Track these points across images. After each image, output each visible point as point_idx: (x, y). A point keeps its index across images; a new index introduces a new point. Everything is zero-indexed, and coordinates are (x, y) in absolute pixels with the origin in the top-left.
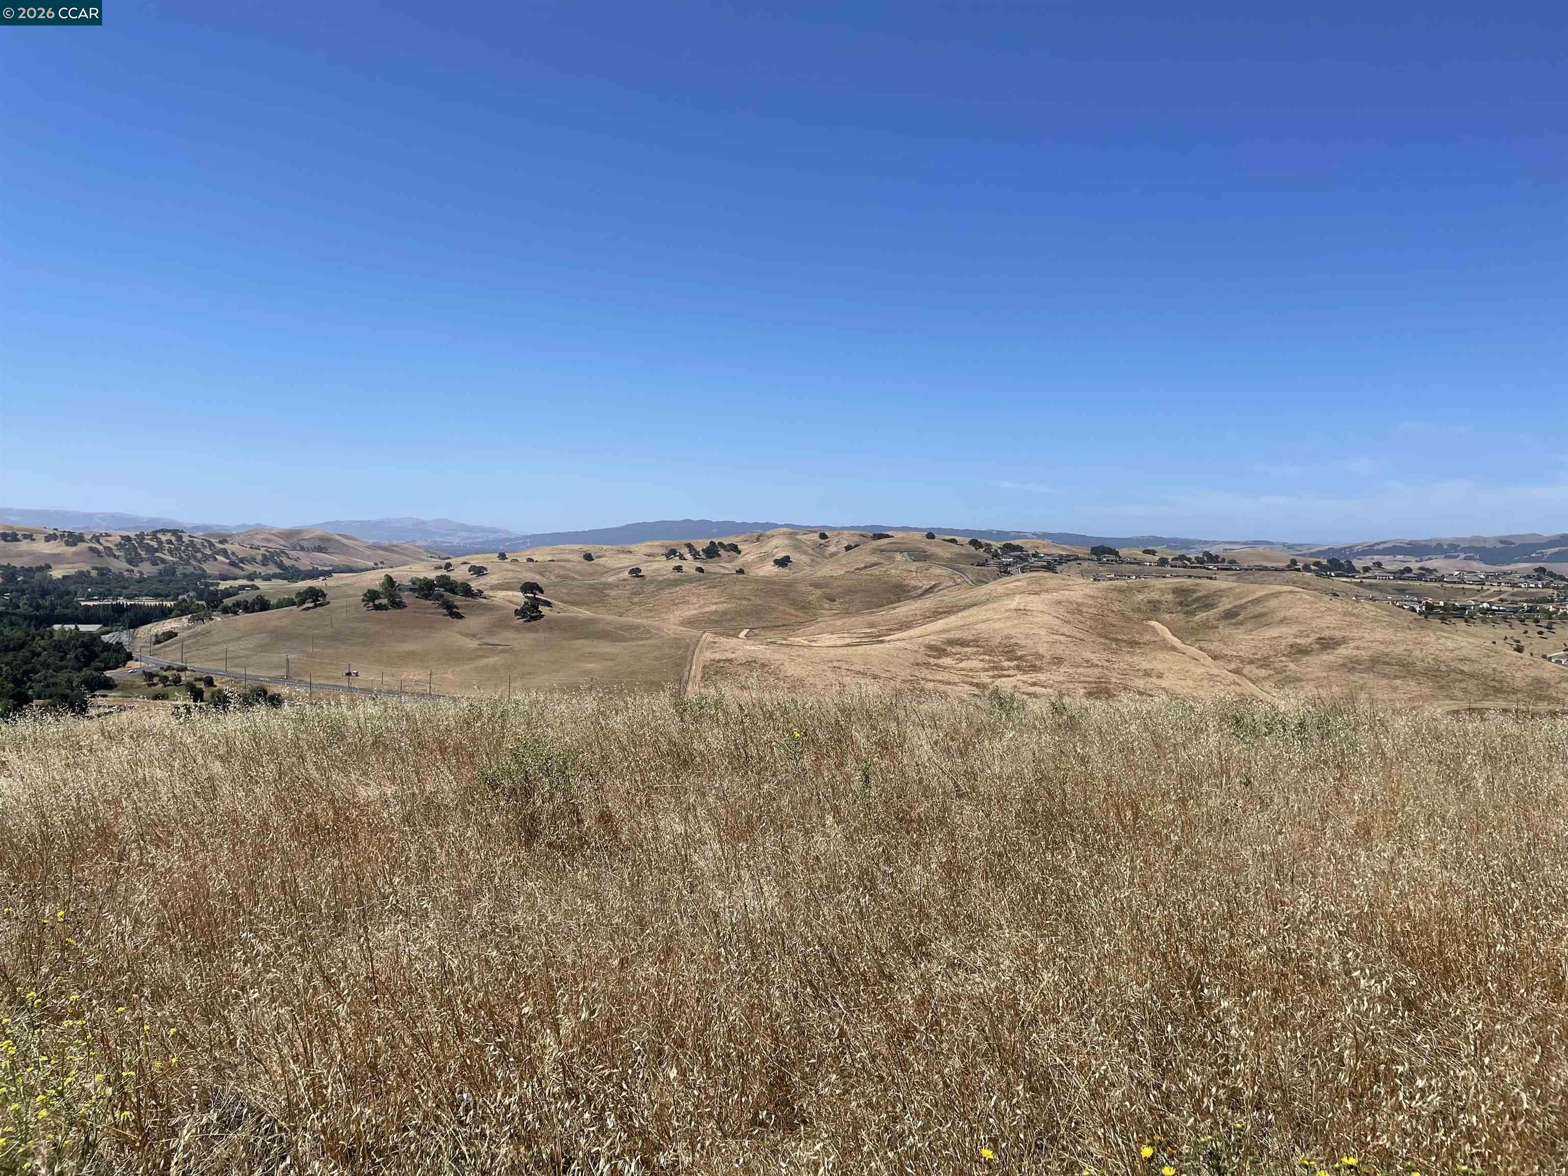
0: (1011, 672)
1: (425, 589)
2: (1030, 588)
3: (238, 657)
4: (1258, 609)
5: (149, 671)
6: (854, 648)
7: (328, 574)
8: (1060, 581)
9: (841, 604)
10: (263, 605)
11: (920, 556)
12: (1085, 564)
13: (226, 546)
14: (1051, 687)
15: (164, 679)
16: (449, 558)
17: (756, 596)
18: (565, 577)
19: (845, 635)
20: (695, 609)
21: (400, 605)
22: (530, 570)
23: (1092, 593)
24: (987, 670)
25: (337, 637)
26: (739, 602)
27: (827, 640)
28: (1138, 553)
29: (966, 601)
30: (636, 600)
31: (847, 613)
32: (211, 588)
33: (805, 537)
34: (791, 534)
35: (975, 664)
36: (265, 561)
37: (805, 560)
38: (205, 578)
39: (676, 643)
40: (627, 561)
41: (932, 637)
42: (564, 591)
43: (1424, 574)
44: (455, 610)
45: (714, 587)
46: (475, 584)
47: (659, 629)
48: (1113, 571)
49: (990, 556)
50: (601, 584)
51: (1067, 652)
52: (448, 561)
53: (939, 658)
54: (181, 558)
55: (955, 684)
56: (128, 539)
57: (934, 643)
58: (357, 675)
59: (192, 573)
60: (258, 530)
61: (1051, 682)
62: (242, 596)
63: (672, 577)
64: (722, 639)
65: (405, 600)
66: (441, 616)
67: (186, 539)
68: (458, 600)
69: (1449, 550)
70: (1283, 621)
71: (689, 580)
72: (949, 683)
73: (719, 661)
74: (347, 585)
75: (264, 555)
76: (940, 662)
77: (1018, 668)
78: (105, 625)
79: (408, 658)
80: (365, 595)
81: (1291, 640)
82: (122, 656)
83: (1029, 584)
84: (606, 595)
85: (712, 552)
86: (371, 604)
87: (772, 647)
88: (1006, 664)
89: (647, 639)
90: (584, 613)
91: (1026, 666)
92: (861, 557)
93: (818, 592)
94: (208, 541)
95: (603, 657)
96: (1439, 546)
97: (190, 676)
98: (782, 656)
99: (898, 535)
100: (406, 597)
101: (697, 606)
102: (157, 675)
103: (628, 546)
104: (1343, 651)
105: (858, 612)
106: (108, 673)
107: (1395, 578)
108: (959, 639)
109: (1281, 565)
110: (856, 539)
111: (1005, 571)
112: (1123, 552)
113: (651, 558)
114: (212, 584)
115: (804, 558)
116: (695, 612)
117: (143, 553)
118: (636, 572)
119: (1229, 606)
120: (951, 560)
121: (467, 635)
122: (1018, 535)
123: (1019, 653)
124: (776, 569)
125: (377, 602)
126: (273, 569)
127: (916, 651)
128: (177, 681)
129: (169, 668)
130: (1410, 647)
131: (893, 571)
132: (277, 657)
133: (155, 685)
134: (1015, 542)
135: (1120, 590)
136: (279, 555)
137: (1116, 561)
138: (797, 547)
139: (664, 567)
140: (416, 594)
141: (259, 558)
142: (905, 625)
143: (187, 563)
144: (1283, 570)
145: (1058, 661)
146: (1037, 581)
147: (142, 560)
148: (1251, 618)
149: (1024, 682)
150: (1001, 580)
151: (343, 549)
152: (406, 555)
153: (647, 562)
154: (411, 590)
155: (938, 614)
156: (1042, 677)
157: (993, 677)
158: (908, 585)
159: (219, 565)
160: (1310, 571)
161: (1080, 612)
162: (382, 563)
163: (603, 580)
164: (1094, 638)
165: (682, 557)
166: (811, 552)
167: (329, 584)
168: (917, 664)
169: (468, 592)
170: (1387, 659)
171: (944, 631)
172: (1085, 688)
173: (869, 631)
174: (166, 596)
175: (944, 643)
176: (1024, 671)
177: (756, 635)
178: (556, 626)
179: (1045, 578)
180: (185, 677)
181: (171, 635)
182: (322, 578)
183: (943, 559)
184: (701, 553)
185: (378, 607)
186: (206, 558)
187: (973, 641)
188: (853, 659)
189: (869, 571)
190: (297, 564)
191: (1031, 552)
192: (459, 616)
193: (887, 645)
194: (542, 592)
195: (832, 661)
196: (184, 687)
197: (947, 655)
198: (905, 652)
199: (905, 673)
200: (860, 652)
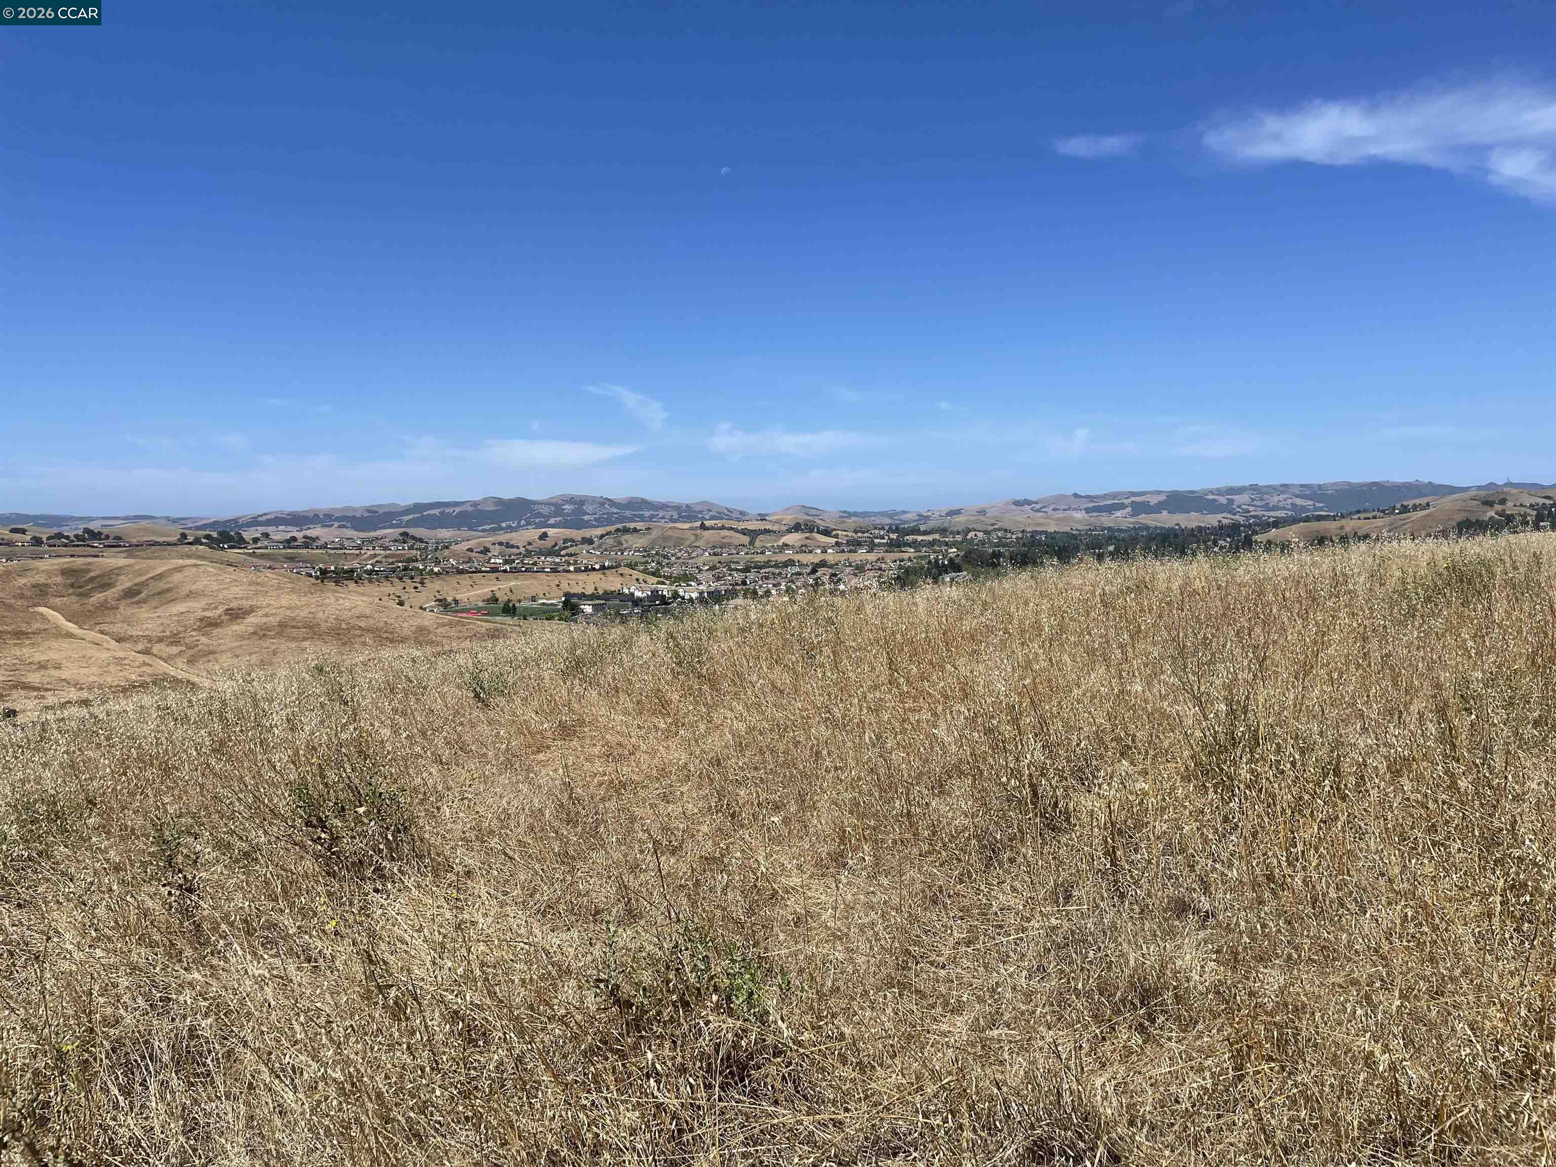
4: (162, 585)
43: (309, 542)
69: (325, 519)
70: (190, 595)
81: (200, 614)
96: (316, 515)
104: (252, 619)
107: (284, 548)
109: (173, 539)
119: (128, 585)
130: (314, 610)
144: (175, 544)
148: (154, 595)
160: (201, 544)
170: (294, 624)
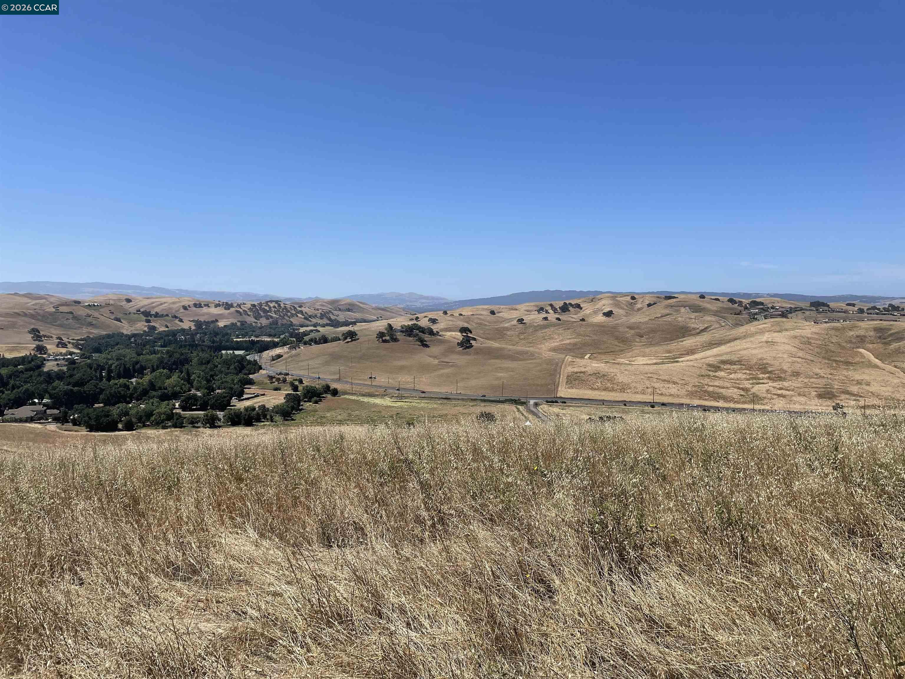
0: (765, 381)
1: (409, 331)
2: (773, 328)
3: (314, 368)
5: (271, 375)
6: (660, 365)
7: (354, 323)
8: (793, 324)
9: (647, 339)
10: (324, 340)
11: (696, 309)
12: (808, 313)
13: (302, 309)
14: (793, 390)
15: (278, 380)
16: (416, 314)
17: (594, 334)
18: (481, 324)
19: (652, 358)
20: (558, 342)
21: (396, 340)
22: (461, 320)
23: (817, 331)
24: (748, 380)
25: (363, 358)
26: (584, 338)
27: (641, 360)
28: (843, 305)
29: (730, 337)
30: (522, 337)
31: (651, 345)
32: (296, 331)
33: (621, 298)
34: (612, 297)
35: (740, 376)
36: (322, 317)
37: (622, 313)
38: (292, 326)
39: (550, 362)
40: (515, 315)
41: (711, 359)
42: (481, 332)
44: (425, 343)
45: (568, 329)
46: (435, 328)
47: (539, 353)
48: (827, 317)
49: (743, 308)
50: (502, 328)
51: (802, 369)
52: (416, 316)
53: (716, 372)
54: (280, 315)
55: (727, 388)
56: (254, 306)
57: (711, 363)
58: (375, 378)
59: (286, 324)
60: (317, 300)
61: (792, 387)
62: (312, 335)
63: (542, 323)
64: (578, 360)
65: (398, 337)
66: (417, 346)
67: (282, 305)
68: (426, 337)
71: (553, 325)
72: (723, 388)
73: (577, 373)
74: (365, 329)
75: (321, 314)
76: (717, 374)
77: (769, 378)
78: (246, 351)
79: (402, 368)
80: (378, 334)
82: (257, 367)
83: (772, 326)
84: (505, 334)
85: (565, 308)
86: (381, 340)
87: (608, 364)
88: (761, 376)
89: (532, 359)
90: (495, 345)
91: (775, 377)
92: (659, 310)
93: (632, 332)
94: (293, 306)
95: (507, 370)
97: (291, 378)
98: (615, 370)
99: (682, 297)
100: (399, 335)
101: (558, 340)
102: (274, 378)
103: (514, 306)
105: (658, 344)
106: (251, 376)
108: (729, 360)
110: (655, 300)
111: (753, 318)
112: (832, 305)
113: (529, 313)
114: (297, 329)
115: (621, 312)
116: (558, 344)
117: (262, 313)
118: (521, 321)
120: (717, 311)
121: (430, 356)
122: (758, 295)
123: (770, 369)
124: (604, 319)
125: (384, 338)
126: (325, 321)
127: (700, 368)
128: (285, 381)
129: (280, 374)
131: (680, 319)
132: (334, 368)
133: (274, 382)
134: (758, 300)
135: (836, 329)
136: (328, 313)
137: (829, 311)
138: (618, 305)
139: (537, 318)
140: (404, 334)
141: (319, 315)
142: (691, 352)
143: (284, 318)
145: (796, 374)
146: (778, 324)
147: (261, 317)
149: (774, 387)
150: (753, 323)
151: (361, 310)
152: (393, 313)
153: (527, 315)
154: (401, 331)
155: (711, 345)
156: (786, 384)
157: (753, 384)
158: (690, 327)
159: (300, 319)
161: (810, 343)
162: (381, 317)
163: (502, 325)
164: (820, 360)
165: (547, 312)
166: (625, 307)
167: (356, 329)
168: (702, 376)
169: (431, 332)
171: (718, 355)
172: (816, 391)
173: (667, 355)
174: (274, 336)
175: (719, 363)
176: (774, 380)
177: (595, 357)
178: (480, 351)
179: (783, 322)
180: (289, 379)
181: (279, 356)
182: (351, 326)
183: (712, 311)
184: (558, 309)
185: (385, 341)
186: (293, 315)
187: (738, 361)
188: (661, 372)
189: (665, 319)
190: (338, 318)
191: (770, 306)
192: (427, 346)
193: (681, 364)
194: (471, 332)
195: (647, 374)
196: (288, 384)
197: (721, 370)
198: (694, 368)
199: (695, 381)
200: (664, 368)
